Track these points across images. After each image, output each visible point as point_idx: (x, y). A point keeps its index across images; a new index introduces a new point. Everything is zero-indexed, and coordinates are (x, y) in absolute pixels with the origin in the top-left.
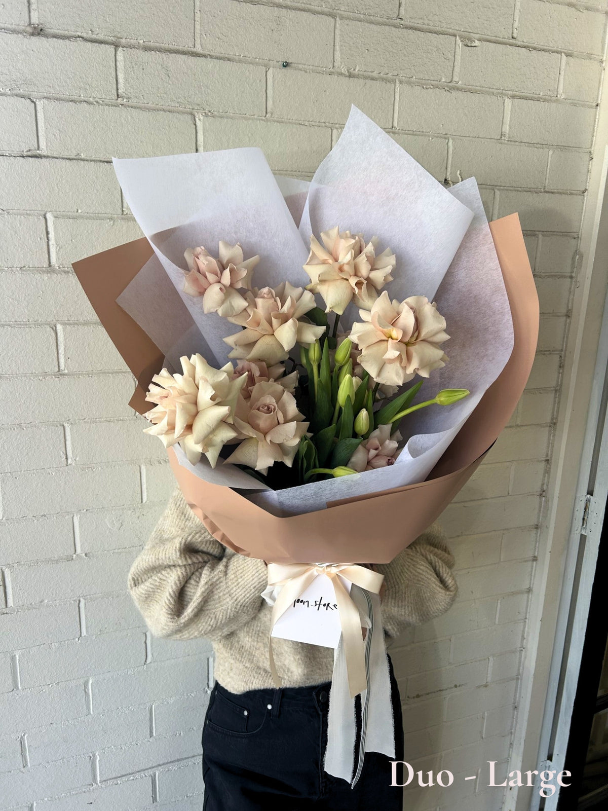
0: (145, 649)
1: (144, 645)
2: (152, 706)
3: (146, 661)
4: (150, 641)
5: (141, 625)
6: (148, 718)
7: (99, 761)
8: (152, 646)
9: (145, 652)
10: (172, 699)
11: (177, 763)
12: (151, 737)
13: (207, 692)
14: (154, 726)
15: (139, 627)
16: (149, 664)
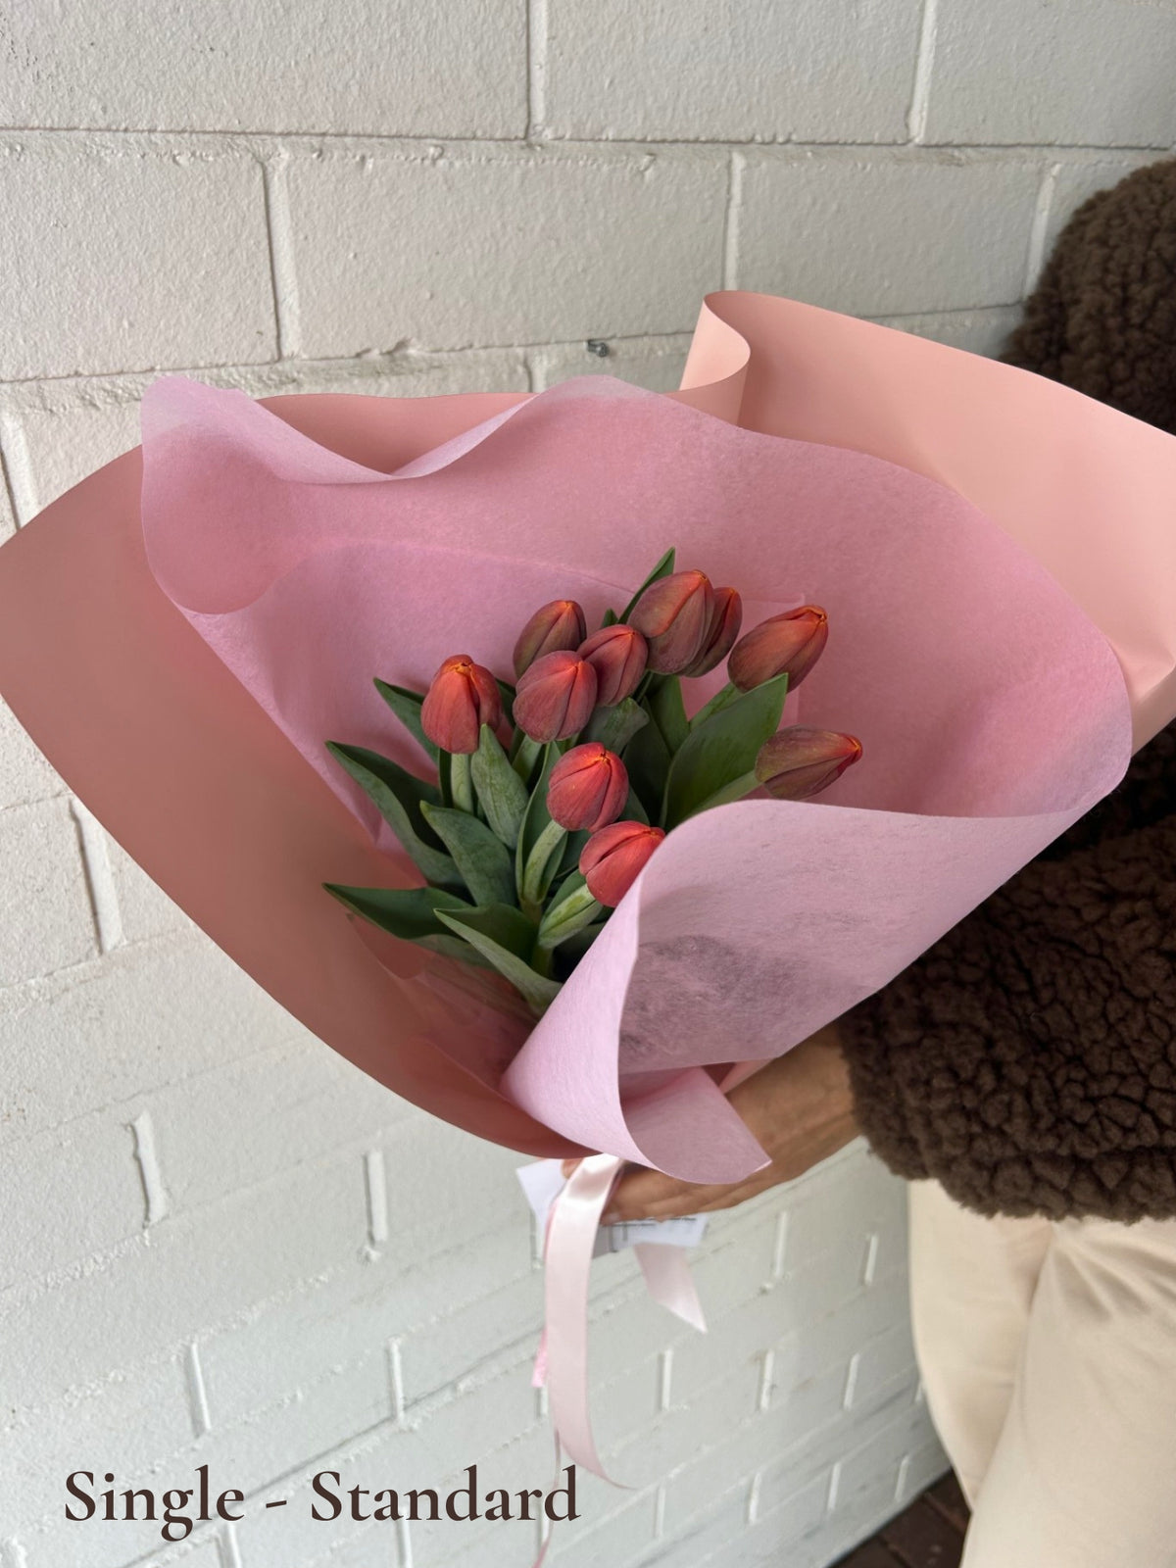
0: (136, 1178)
1: (132, 1167)
2: (188, 1350)
3: (147, 1218)
4: (151, 1146)
5: (109, 1100)
6: (179, 1388)
7: (27, 1559)
8: (161, 1163)
9: (138, 1188)
10: (254, 1308)
11: (294, 1477)
12: (197, 1436)
13: (367, 1258)
14: (203, 1401)
15: (101, 1110)
16: (159, 1223)
